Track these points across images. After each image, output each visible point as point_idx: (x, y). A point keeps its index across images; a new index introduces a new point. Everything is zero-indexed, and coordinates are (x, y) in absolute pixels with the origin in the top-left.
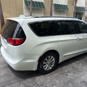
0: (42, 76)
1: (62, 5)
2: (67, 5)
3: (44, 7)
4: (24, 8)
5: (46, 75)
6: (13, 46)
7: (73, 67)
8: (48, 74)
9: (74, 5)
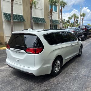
0: (54, 78)
1: (40, 18)
2: (44, 18)
3: (24, 20)
4: (3, 20)
5: (57, 77)
6: (34, 55)
7: (72, 68)
8: (58, 76)
9: (50, 18)
